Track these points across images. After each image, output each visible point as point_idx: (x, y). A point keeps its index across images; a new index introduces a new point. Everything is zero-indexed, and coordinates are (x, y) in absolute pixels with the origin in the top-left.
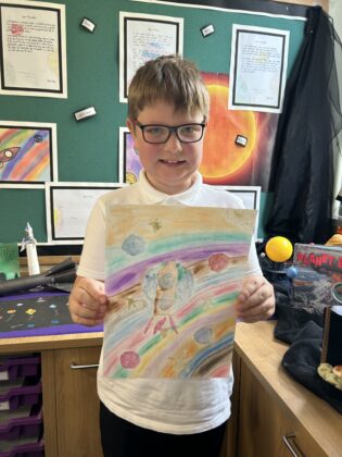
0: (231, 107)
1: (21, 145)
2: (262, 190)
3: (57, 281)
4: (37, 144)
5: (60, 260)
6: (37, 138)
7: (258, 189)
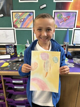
1: (25, 17)
4: (30, 17)
6: (30, 15)
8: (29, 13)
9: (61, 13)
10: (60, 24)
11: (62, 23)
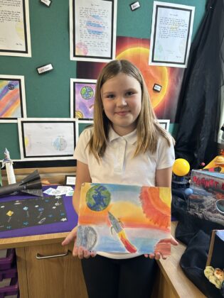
0: (151, 63)
2: (171, 122)
3: (28, 188)
4: (10, 91)
6: (10, 87)
7: (168, 121)
8: (9, 81)
9: (89, 85)
11: (93, 107)
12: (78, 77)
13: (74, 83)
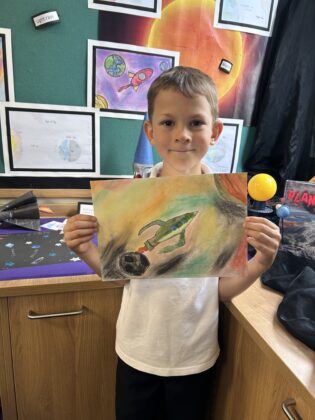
0: (217, 25)
2: (244, 124)
3: (16, 217)
5: (20, 193)
7: (240, 122)
9: (118, 53)
10: (119, 95)
11: (124, 91)
12: (101, 38)
13: (95, 48)
